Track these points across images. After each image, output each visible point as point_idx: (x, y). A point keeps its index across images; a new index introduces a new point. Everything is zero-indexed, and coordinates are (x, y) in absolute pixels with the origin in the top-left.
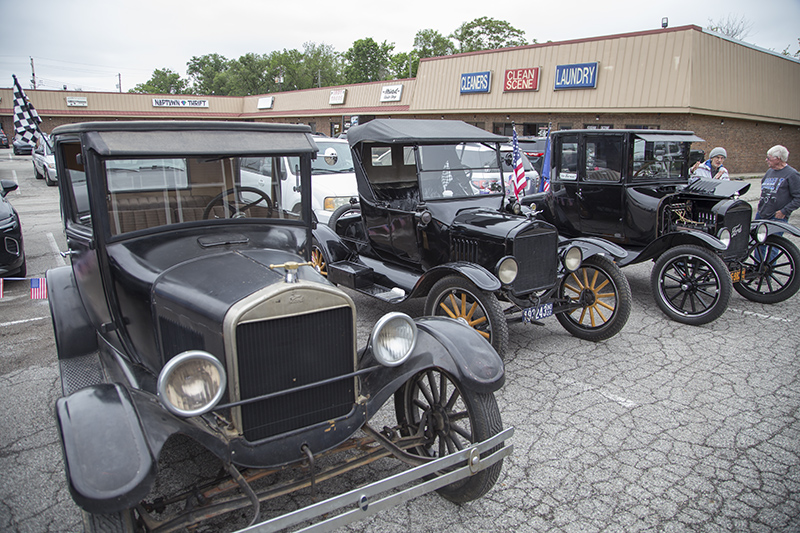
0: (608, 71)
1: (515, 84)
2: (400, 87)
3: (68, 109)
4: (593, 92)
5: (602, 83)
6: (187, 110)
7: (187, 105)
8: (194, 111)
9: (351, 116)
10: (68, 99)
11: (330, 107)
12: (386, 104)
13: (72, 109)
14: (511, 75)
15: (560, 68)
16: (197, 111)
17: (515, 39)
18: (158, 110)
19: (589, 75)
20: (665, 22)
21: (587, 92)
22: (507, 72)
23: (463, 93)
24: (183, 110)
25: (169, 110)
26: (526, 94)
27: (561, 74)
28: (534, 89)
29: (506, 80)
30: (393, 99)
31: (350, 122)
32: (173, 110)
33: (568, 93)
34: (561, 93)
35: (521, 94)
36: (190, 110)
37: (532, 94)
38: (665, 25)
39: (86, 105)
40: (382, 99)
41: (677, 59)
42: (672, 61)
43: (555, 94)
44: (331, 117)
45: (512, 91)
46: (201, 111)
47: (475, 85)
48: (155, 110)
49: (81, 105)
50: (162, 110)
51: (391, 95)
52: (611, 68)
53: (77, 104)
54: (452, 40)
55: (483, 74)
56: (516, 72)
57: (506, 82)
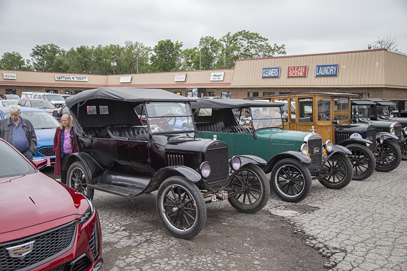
0: (343, 68)
1: (294, 74)
2: (223, 74)
3: (4, 80)
4: (336, 78)
5: (340, 73)
6: (75, 83)
7: (75, 79)
8: (79, 83)
9: (192, 89)
10: (5, 74)
11: (175, 83)
12: (214, 82)
13: (6, 81)
14: (291, 69)
15: (319, 67)
16: (81, 83)
17: (263, 43)
18: (58, 82)
19: (334, 70)
20: (370, 46)
21: (333, 78)
22: (289, 68)
23: (264, 78)
24: (73, 83)
25: (65, 83)
26: (300, 79)
27: (319, 69)
28: (304, 76)
29: (289, 72)
30: (218, 80)
31: (191, 91)
32: (67, 83)
33: (323, 79)
34: (319, 78)
35: (297, 79)
36: (77, 83)
37: (303, 79)
38: (370, 48)
39: (15, 78)
40: (211, 79)
41: (377, 64)
42: (375, 64)
43: (316, 79)
44: (175, 88)
45: (292, 77)
46: (83, 83)
47: (271, 73)
48: (56, 82)
49: (13, 78)
50: (60, 82)
51: (217, 77)
52: (344, 67)
53: (10, 78)
54: (222, 42)
55: (276, 68)
56: (294, 68)
57: (288, 73)
